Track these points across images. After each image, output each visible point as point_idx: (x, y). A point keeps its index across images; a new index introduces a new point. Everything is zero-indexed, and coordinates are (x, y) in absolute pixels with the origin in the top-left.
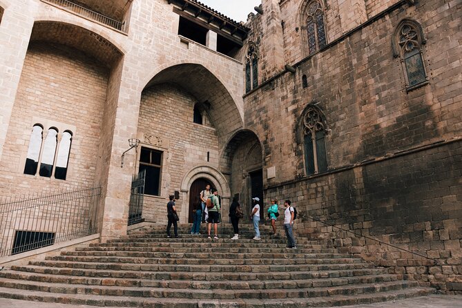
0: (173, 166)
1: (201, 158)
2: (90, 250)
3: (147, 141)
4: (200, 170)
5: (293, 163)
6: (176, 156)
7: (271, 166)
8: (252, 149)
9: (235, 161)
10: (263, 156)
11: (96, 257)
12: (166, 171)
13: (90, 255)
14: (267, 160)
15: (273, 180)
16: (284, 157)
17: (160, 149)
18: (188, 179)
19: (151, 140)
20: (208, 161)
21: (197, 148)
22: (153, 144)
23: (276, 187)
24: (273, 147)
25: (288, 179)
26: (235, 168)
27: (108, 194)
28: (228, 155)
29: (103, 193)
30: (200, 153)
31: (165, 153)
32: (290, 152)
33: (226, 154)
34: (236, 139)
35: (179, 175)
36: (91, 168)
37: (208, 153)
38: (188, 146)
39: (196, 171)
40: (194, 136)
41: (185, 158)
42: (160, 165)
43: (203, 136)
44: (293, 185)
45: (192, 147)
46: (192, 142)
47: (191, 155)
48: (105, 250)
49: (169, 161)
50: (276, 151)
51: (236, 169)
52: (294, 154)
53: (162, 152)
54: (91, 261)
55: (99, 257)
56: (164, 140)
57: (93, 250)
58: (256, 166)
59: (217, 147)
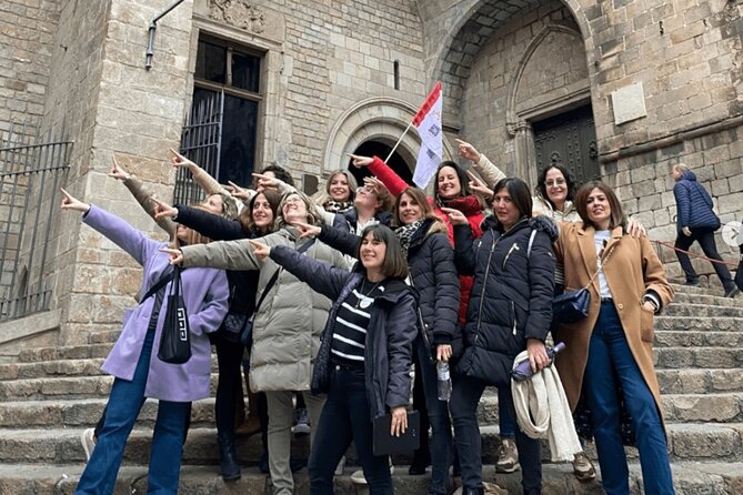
0: (297, 98)
1: (376, 77)
2: (21, 374)
3: (218, 14)
4: (375, 113)
5: (714, 63)
6: (305, 67)
7: (628, 82)
8: (534, 46)
9: (476, 89)
10: (590, 58)
11: (52, 403)
12: (279, 110)
13: (22, 394)
14: (604, 65)
15: (640, 128)
16: (674, 49)
17: (257, 43)
18: (343, 138)
19: (229, 14)
20: (397, 87)
21: (365, 48)
22: (235, 27)
23: (654, 149)
24: (629, 21)
25: (700, 119)
26: (475, 111)
27: (97, 163)
28: (452, 73)
29: (76, 162)
30: (373, 63)
31: (273, 57)
32: (699, 28)
33: (448, 67)
34: (481, 20)
35: (315, 126)
36: (31, 87)
37: (396, 65)
38: (337, 39)
39: (365, 117)
40: (353, 11)
41: (332, 74)
42: (257, 90)
43: (378, 13)
44: (726, 136)
45: (351, 43)
46: (349, 29)
47: (349, 68)
48: (86, 372)
49: (284, 80)
50: (643, 34)
51: (479, 113)
52: (717, 34)
53: (264, 52)
54: (29, 421)
55: (71, 404)
56: (271, 17)
57: (35, 373)
58: (552, 96)
59: (420, 49)
